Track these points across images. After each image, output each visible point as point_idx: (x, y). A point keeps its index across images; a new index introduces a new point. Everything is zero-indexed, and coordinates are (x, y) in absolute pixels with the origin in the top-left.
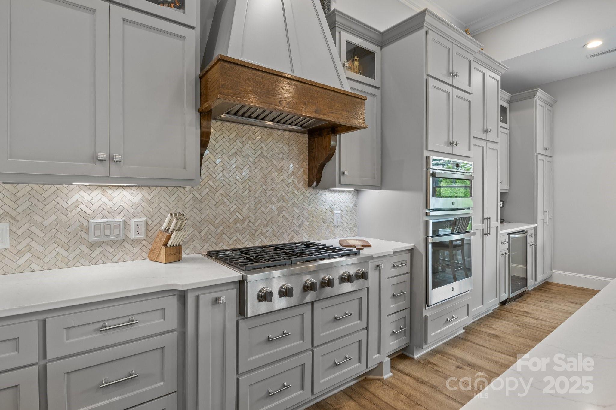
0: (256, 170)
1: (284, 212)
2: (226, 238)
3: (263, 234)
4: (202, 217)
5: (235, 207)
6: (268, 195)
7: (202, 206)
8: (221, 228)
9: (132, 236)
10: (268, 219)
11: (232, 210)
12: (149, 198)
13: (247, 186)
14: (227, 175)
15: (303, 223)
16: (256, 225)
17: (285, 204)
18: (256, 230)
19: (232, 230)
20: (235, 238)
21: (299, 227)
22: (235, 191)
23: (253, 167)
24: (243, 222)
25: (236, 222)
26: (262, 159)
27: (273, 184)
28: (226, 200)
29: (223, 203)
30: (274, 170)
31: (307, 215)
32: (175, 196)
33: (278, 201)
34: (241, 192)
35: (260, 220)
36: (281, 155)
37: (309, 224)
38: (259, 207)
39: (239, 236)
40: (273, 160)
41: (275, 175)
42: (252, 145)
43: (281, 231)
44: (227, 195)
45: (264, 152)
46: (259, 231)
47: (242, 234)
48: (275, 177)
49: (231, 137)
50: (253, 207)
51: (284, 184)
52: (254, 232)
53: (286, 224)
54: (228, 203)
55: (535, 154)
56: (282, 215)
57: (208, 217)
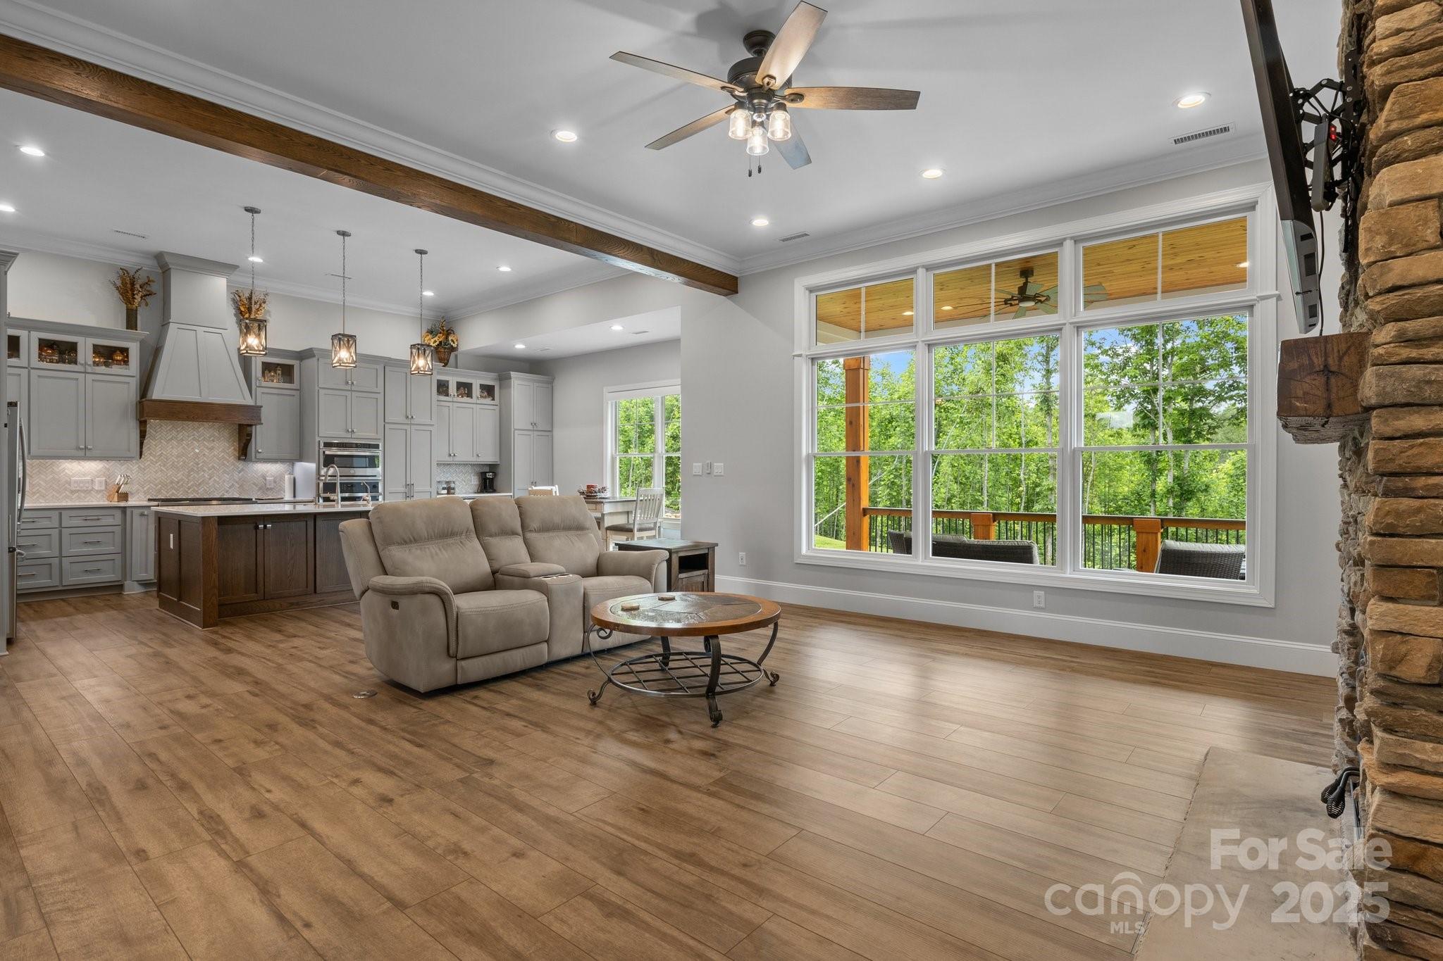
0: (189, 449)
2: (164, 492)
3: (194, 490)
6: (200, 465)
7: (145, 472)
9: (96, 488)
10: (199, 482)
11: (169, 474)
12: (108, 467)
13: (181, 459)
14: (164, 453)
16: (189, 484)
17: (216, 472)
18: (189, 488)
21: (231, 488)
22: (171, 463)
23: (186, 447)
24: (178, 482)
25: (172, 482)
26: (194, 442)
27: (205, 458)
28: (163, 468)
29: (161, 470)
30: (205, 449)
31: (239, 480)
32: (126, 465)
33: (209, 469)
34: (176, 463)
35: (192, 482)
36: (212, 438)
37: (241, 486)
38: (192, 473)
39: (174, 491)
40: (204, 443)
41: (206, 452)
42: (185, 433)
43: (213, 490)
44: (164, 465)
45: (196, 437)
46: (192, 488)
47: (176, 490)
49: (167, 428)
50: (186, 473)
51: (215, 458)
52: (187, 490)
53: (218, 485)
54: (165, 470)
55: (513, 430)
56: (212, 479)
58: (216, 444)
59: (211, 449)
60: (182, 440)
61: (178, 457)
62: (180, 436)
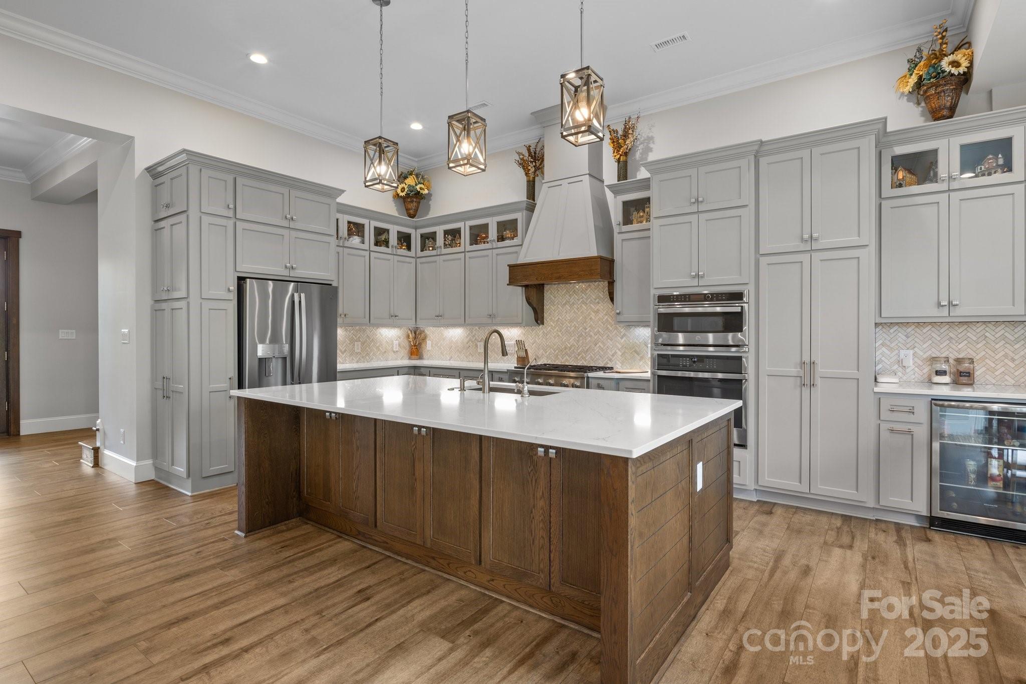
0: (579, 313)
1: (600, 343)
4: (547, 344)
5: (565, 338)
6: (587, 331)
7: (547, 337)
8: (557, 351)
10: (587, 348)
11: (564, 340)
12: (524, 332)
13: (573, 324)
14: (560, 318)
15: (616, 353)
16: (579, 351)
17: (600, 337)
18: (579, 355)
19: (564, 353)
20: (565, 358)
21: (613, 355)
22: (565, 328)
23: (577, 311)
24: (570, 348)
25: (566, 348)
26: (583, 305)
27: (591, 322)
28: (560, 334)
29: (558, 336)
30: (592, 312)
31: (620, 346)
33: (595, 334)
34: (569, 328)
35: (581, 348)
36: (597, 300)
37: (622, 355)
38: (581, 338)
39: (568, 357)
40: (592, 305)
41: (593, 315)
42: (576, 296)
43: (597, 357)
44: (561, 331)
45: (584, 300)
46: (581, 356)
48: (593, 317)
49: (563, 293)
50: (576, 338)
52: (577, 356)
53: (601, 352)
54: (561, 335)
56: (598, 345)
57: (550, 344)
58: (600, 307)
59: (597, 312)
60: (573, 304)
61: (571, 321)
62: (572, 301)
